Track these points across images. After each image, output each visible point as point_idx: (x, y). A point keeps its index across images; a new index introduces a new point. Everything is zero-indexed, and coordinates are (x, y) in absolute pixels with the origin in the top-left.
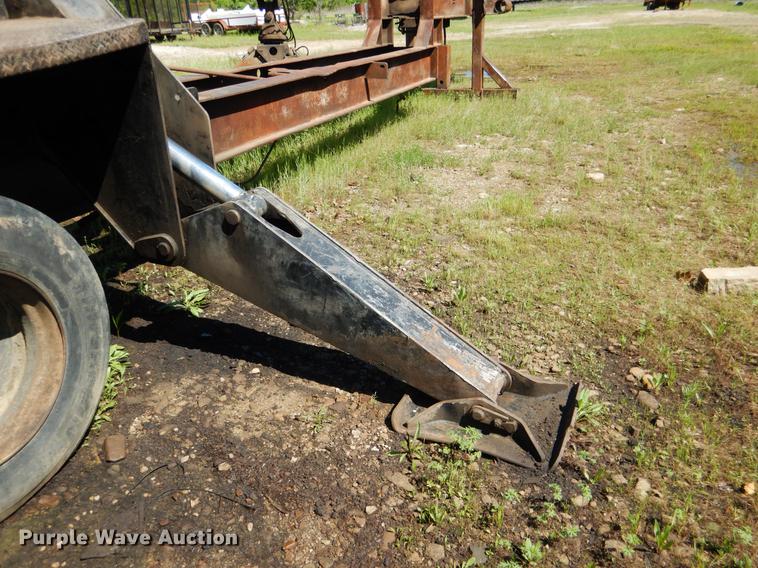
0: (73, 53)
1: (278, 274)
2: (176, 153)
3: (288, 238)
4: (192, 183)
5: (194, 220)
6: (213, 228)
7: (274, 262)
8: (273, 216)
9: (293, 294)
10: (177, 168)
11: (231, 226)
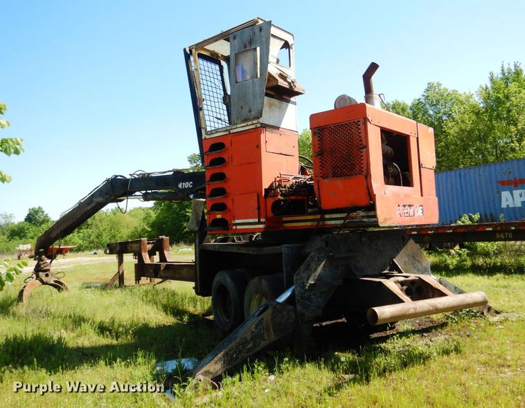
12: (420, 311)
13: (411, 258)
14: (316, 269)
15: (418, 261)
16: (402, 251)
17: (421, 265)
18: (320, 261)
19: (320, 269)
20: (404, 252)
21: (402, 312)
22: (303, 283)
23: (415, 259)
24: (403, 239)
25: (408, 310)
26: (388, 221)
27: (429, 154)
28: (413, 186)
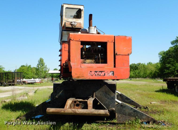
12: (67, 112)
13: (105, 93)
14: (59, 93)
15: (108, 94)
16: (100, 90)
17: (110, 96)
18: (61, 90)
19: (60, 93)
20: (101, 90)
21: (58, 111)
22: (54, 97)
23: (106, 93)
24: (101, 85)
25: (61, 111)
26: (81, 77)
27: (125, 48)
28: (107, 63)
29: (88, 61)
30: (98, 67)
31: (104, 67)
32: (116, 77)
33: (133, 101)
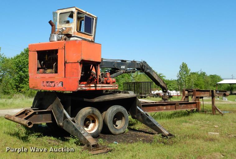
0: (131, 97)
1: (146, 120)
2: (138, 107)
3: (147, 116)
4: (139, 110)
5: (138, 114)
6: (140, 115)
7: (145, 118)
8: (146, 114)
9: (147, 122)
10: (137, 109)
11: (142, 115)
16: (55, 101)
17: (60, 109)
23: (58, 106)
24: (55, 96)
26: (35, 88)
27: (74, 55)
28: (57, 73)
29: (49, 71)
30: (49, 78)
31: (54, 78)
32: (65, 88)
33: (154, 125)
